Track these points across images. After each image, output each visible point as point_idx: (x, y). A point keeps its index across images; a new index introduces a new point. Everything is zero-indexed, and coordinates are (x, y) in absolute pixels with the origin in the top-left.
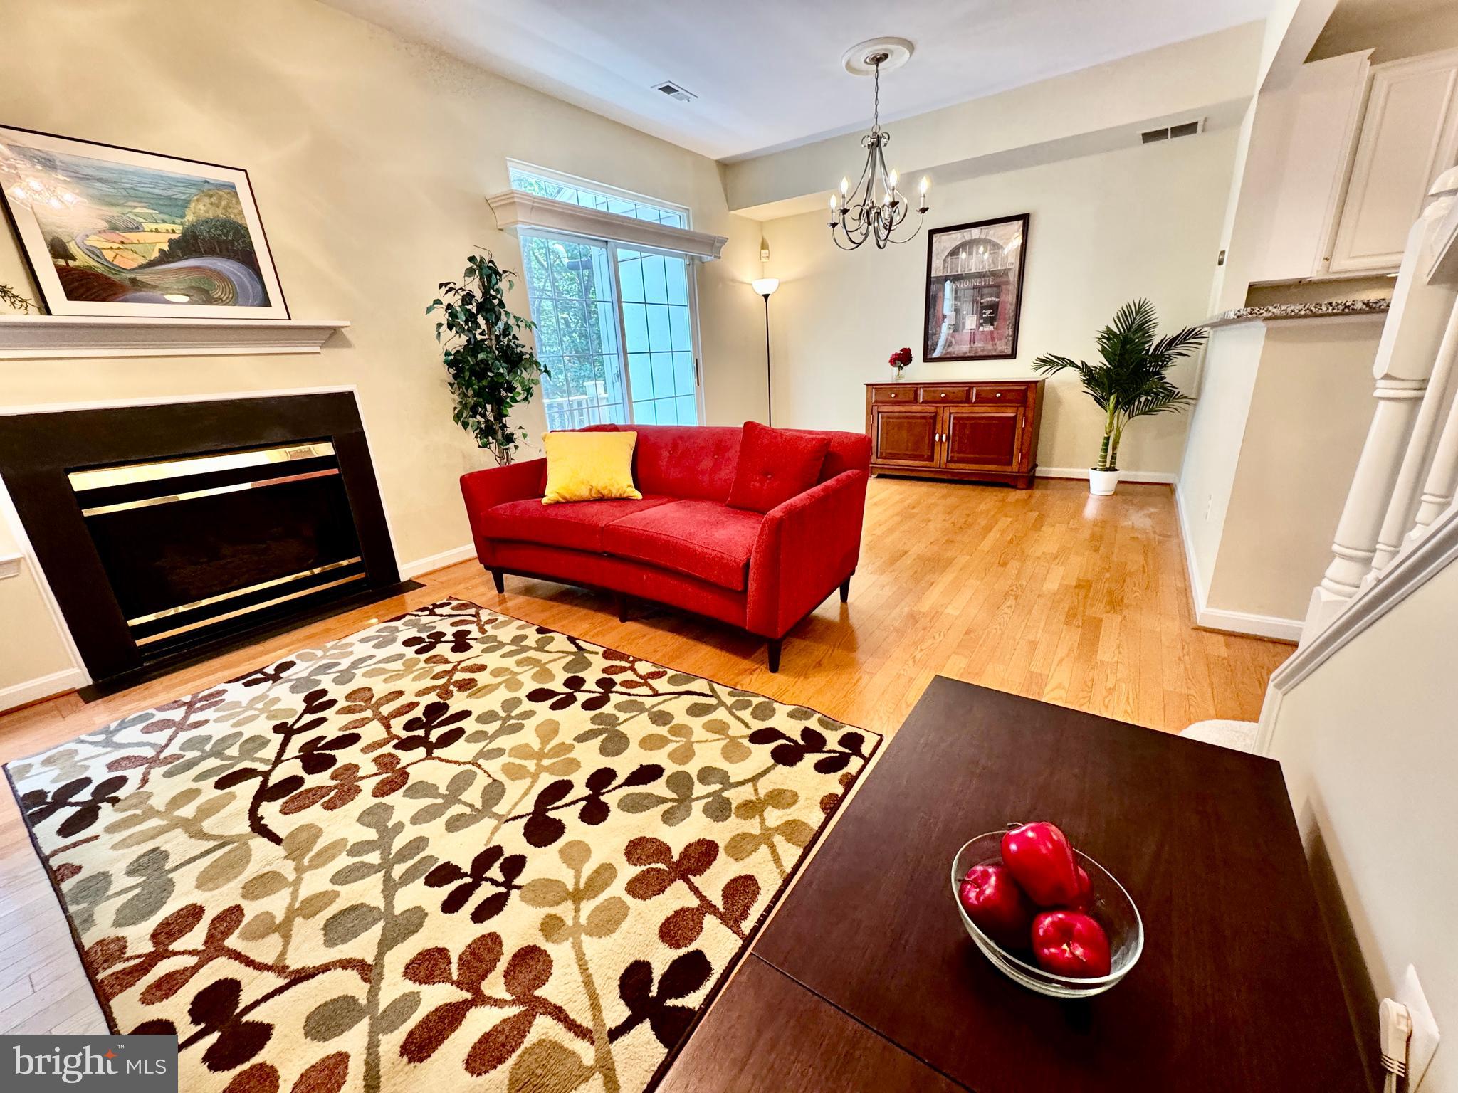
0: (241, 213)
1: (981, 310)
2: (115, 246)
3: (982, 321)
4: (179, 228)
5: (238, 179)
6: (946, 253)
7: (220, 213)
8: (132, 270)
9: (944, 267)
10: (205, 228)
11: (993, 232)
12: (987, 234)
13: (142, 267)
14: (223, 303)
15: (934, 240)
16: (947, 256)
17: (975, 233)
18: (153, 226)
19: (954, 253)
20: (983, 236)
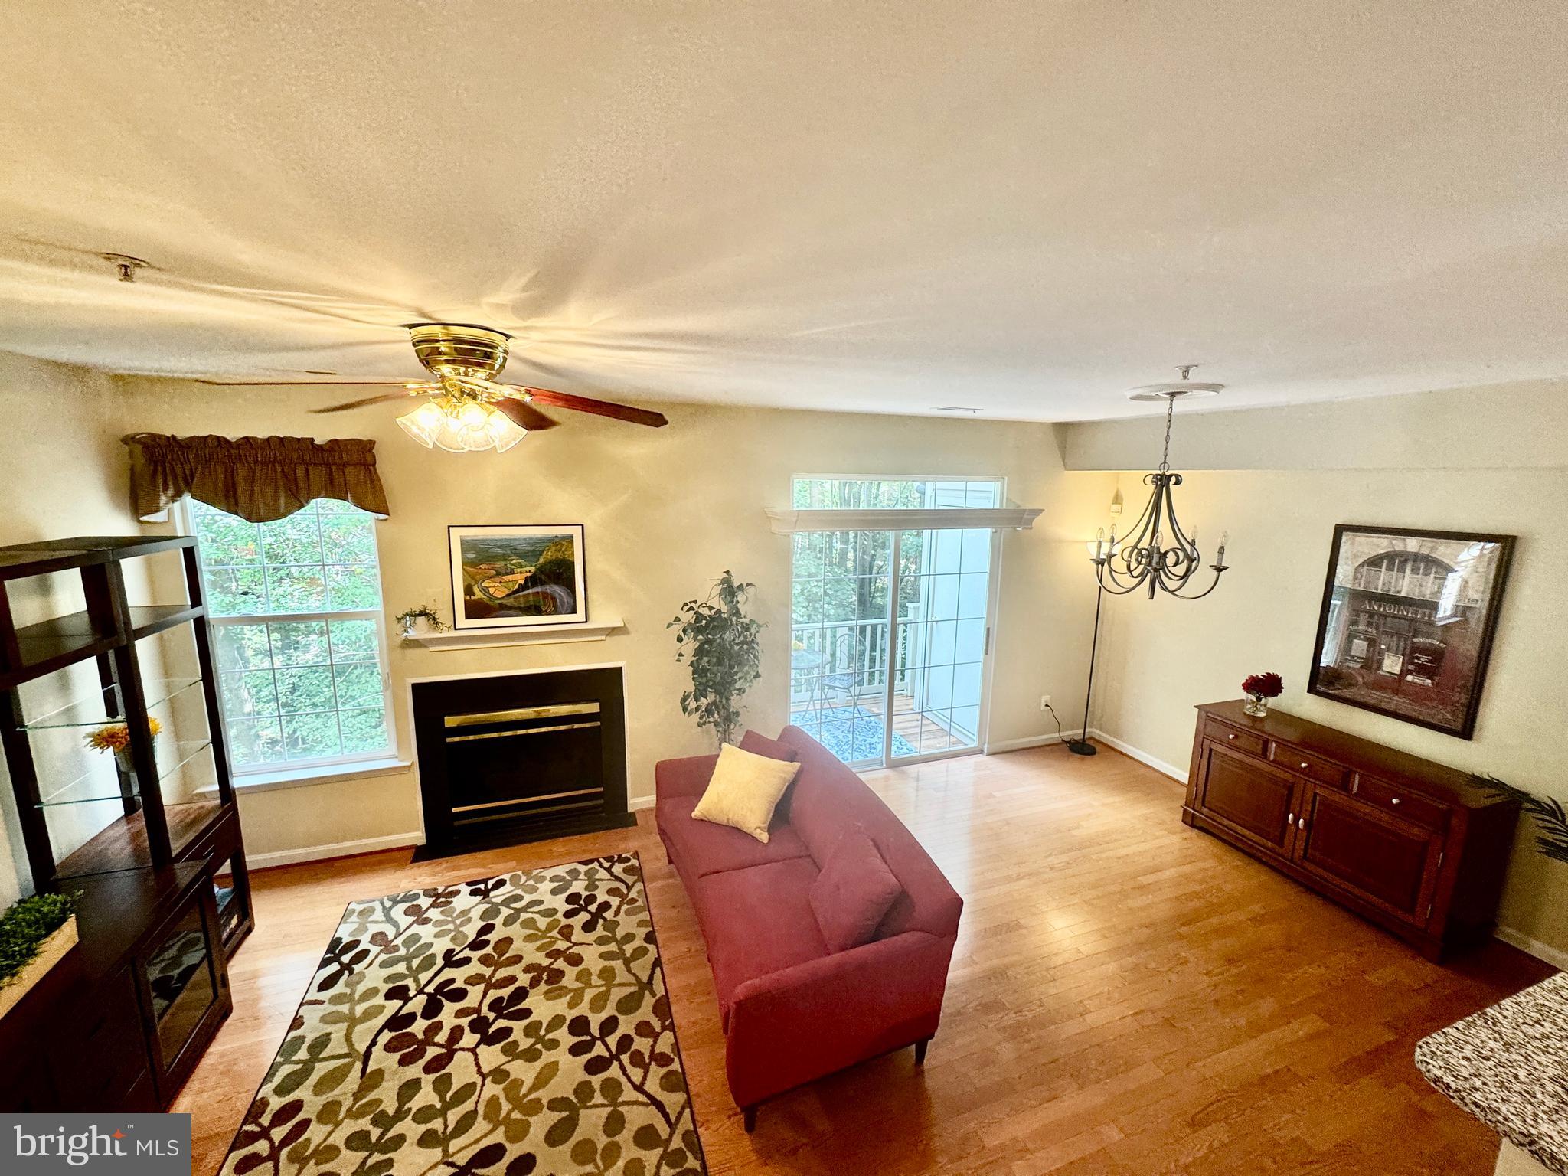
0: (573, 554)
1: (1412, 652)
2: (496, 585)
3: (1411, 667)
4: (533, 569)
5: (576, 532)
6: (1361, 560)
7: (560, 555)
8: (500, 599)
9: (1355, 578)
10: (548, 567)
11: (1443, 550)
12: (1433, 549)
13: (508, 595)
14: (548, 614)
15: (1344, 538)
16: (1362, 565)
17: (1412, 544)
18: (519, 570)
19: (1374, 562)
20: (1425, 551)
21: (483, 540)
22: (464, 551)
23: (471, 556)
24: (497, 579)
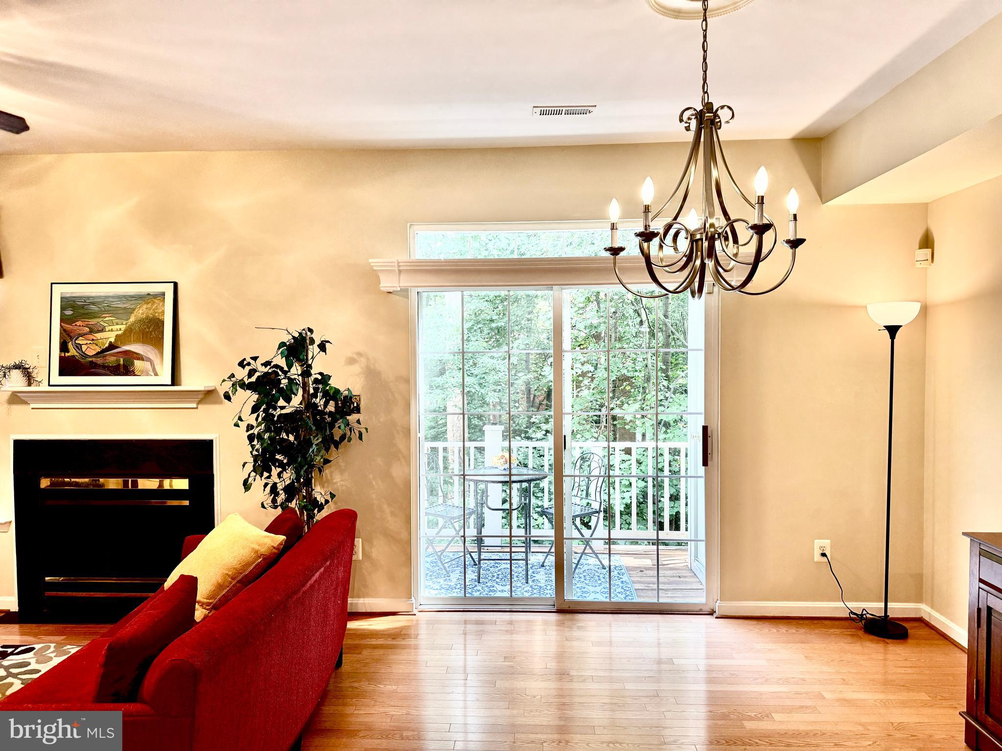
0: (163, 312)
2: (89, 342)
4: (123, 327)
5: (169, 289)
7: (151, 314)
8: (92, 356)
10: (139, 325)
13: (98, 353)
14: (136, 374)
18: (110, 328)
21: (81, 297)
22: (63, 309)
23: (69, 312)
24: (91, 337)
